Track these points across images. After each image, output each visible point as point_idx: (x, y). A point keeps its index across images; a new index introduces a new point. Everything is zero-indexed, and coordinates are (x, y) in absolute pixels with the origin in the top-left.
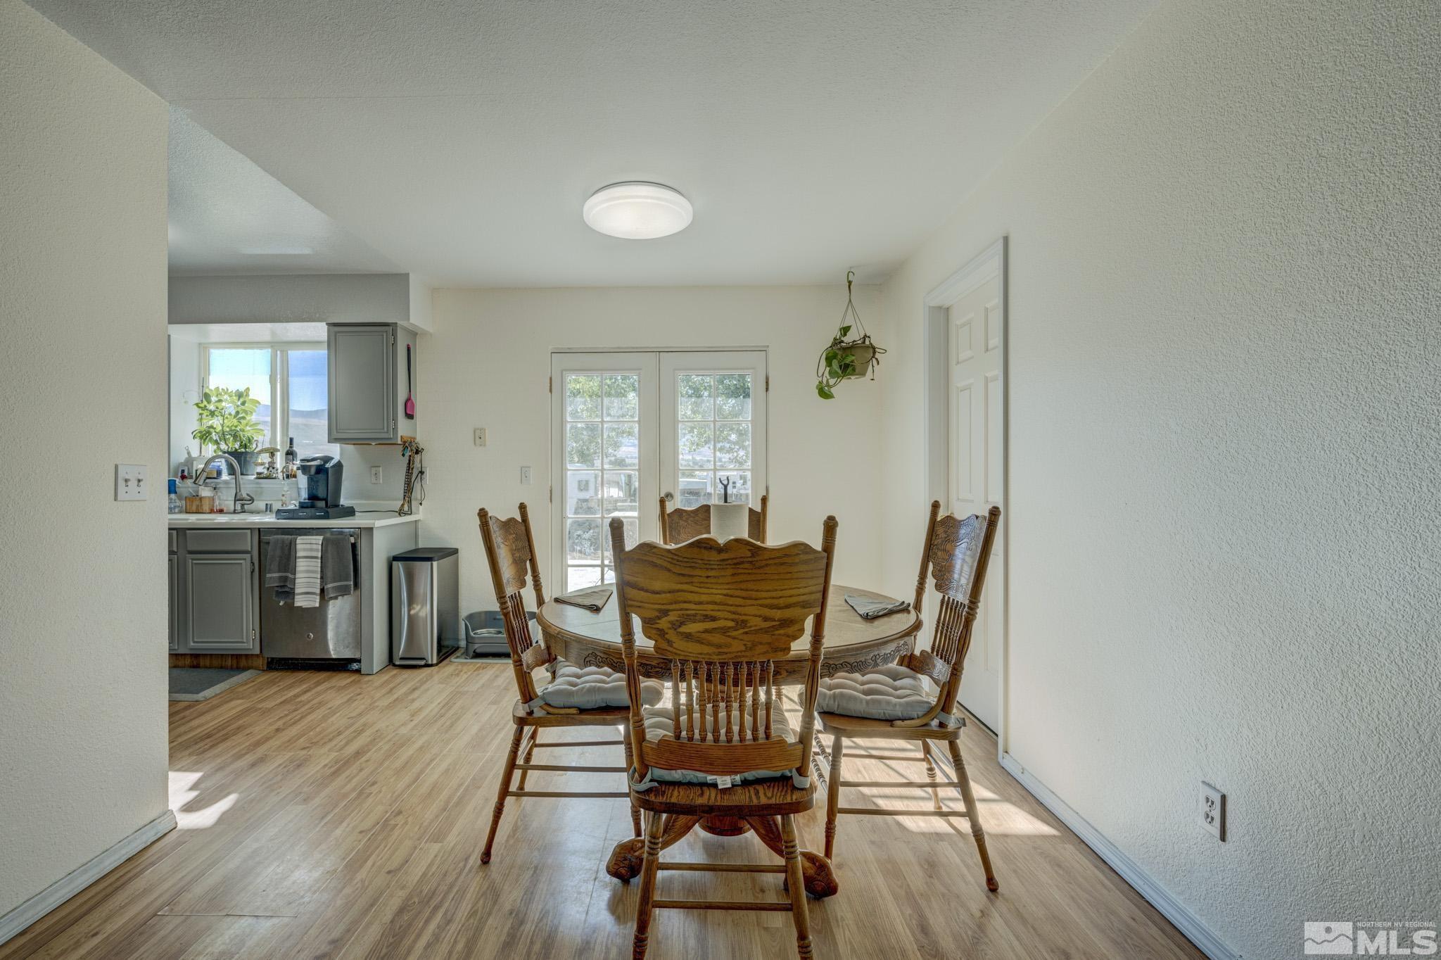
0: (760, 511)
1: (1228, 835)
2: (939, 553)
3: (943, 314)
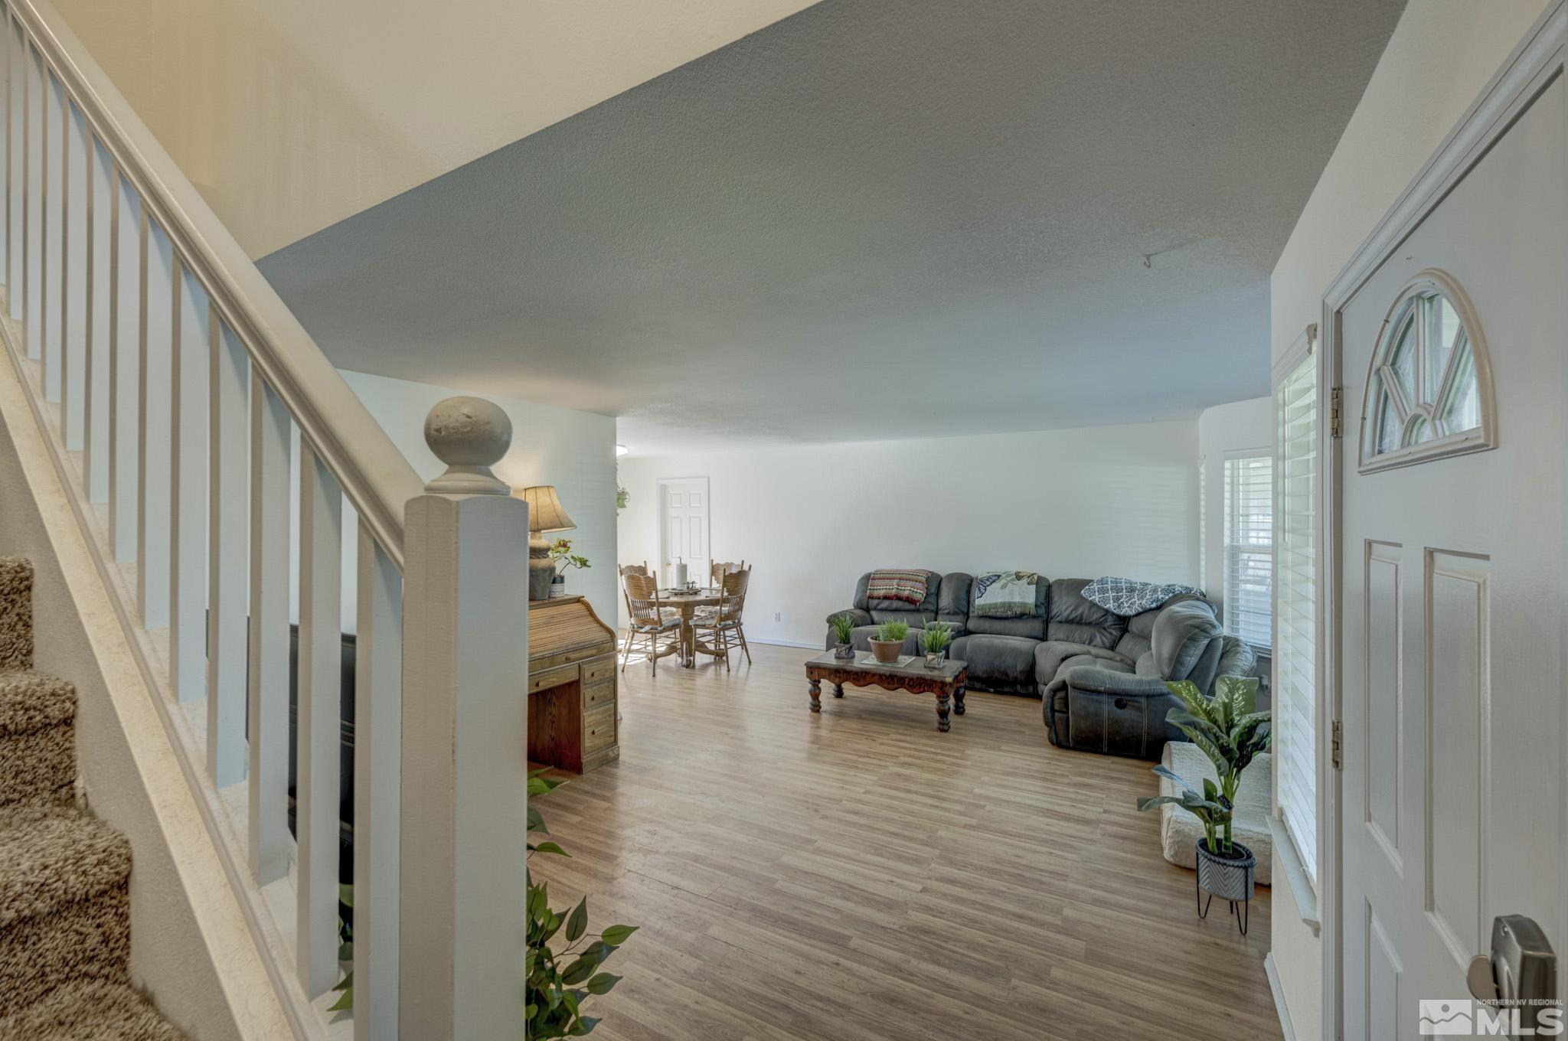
2: (715, 574)
3: (663, 489)
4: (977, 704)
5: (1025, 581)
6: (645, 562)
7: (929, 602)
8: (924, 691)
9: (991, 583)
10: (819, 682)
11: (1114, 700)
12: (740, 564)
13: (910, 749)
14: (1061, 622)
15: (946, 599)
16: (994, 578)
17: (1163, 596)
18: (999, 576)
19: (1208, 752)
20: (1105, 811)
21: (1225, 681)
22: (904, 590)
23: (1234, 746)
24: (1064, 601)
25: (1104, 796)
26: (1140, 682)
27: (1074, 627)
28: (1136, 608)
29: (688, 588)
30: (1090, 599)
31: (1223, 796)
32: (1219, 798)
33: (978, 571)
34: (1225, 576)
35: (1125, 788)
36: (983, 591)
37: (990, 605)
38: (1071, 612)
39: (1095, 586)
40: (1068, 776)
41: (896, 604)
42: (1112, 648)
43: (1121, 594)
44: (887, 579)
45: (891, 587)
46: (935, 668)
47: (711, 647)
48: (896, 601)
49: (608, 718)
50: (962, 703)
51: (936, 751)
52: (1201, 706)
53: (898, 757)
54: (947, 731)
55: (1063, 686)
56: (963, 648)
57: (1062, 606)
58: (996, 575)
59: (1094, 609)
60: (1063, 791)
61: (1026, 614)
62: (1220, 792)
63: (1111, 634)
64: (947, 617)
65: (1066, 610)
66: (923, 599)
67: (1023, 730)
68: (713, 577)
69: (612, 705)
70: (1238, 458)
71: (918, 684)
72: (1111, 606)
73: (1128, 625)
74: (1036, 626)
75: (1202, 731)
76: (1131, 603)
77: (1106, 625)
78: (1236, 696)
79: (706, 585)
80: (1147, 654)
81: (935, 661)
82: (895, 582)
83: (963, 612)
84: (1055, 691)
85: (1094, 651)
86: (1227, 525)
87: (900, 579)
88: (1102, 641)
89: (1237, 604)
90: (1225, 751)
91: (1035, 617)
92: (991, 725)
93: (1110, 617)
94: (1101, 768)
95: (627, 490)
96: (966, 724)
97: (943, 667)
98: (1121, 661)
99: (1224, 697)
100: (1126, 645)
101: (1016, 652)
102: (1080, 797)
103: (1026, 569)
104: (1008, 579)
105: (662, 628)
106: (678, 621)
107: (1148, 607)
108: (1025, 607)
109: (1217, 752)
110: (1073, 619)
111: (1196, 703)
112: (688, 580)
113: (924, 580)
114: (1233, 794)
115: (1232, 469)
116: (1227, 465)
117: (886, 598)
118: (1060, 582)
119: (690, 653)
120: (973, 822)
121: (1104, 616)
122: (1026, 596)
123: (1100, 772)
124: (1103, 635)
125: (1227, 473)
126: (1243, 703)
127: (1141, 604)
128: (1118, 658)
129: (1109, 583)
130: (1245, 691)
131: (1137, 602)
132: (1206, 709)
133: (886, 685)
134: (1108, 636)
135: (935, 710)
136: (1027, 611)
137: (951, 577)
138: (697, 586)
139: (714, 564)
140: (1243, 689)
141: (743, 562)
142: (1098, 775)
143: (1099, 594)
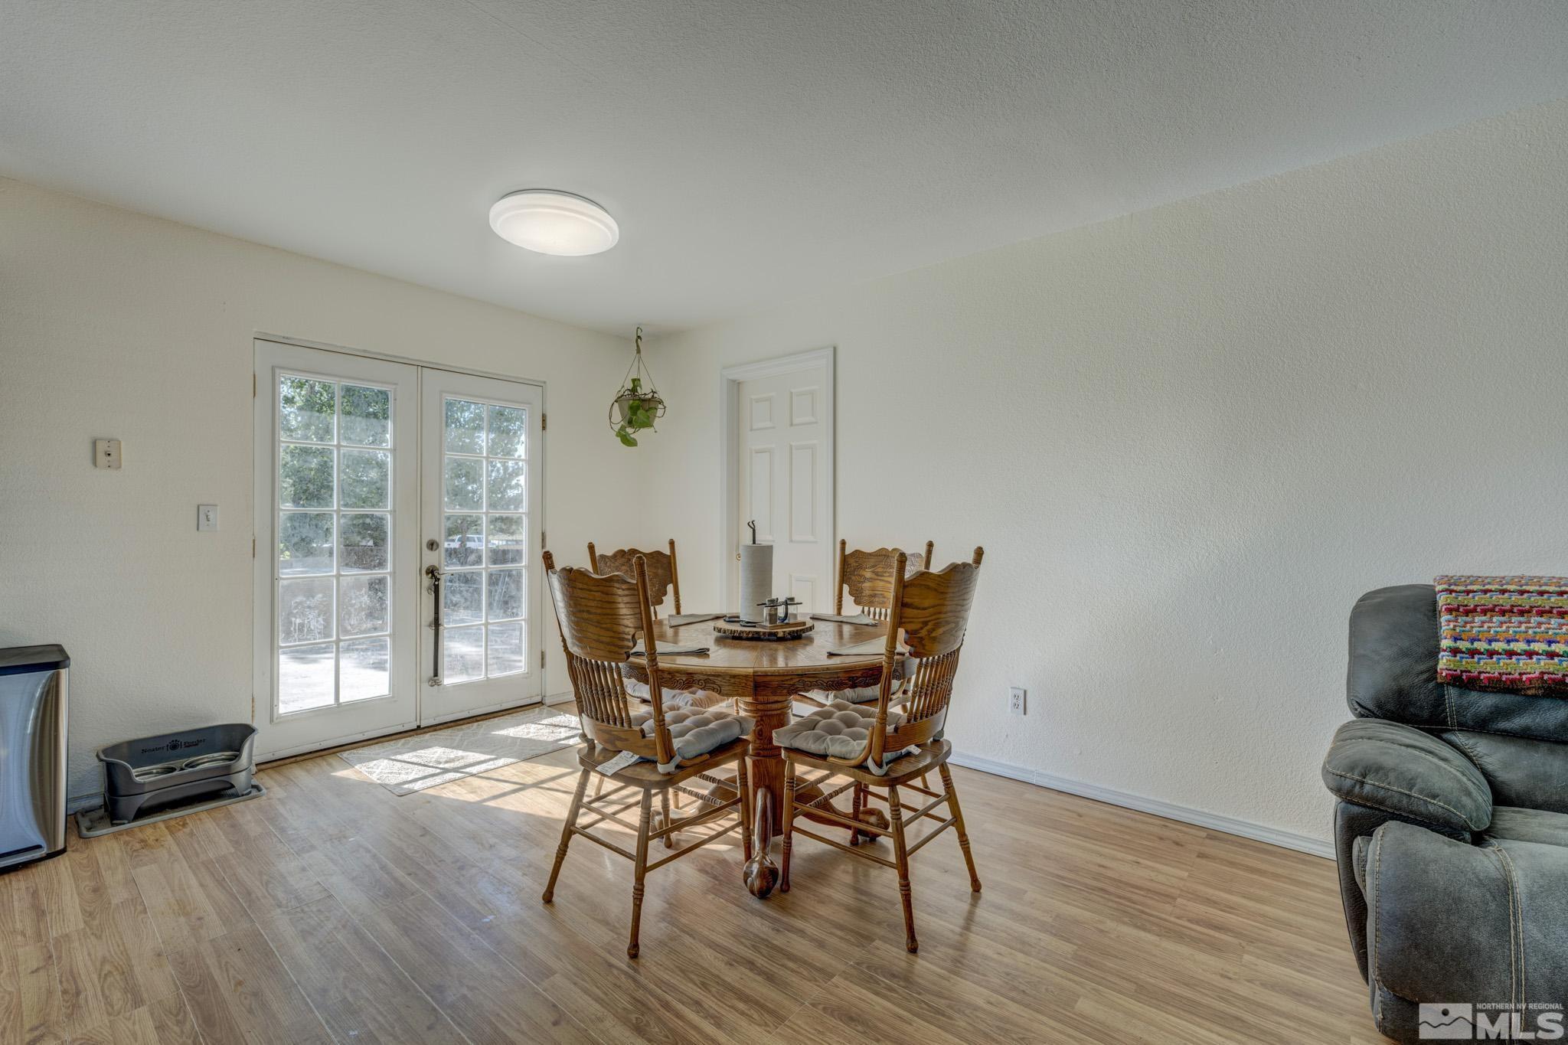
0: (669, 554)
1: (1028, 710)
2: (853, 578)
3: (736, 387)
6: (672, 543)
12: (924, 553)
29: (773, 617)
68: (846, 588)
79: (828, 609)
95: (660, 395)
105: (671, 767)
106: (735, 732)
112: (779, 592)
119: (775, 824)
138: (802, 613)
139: (847, 552)
141: (930, 545)
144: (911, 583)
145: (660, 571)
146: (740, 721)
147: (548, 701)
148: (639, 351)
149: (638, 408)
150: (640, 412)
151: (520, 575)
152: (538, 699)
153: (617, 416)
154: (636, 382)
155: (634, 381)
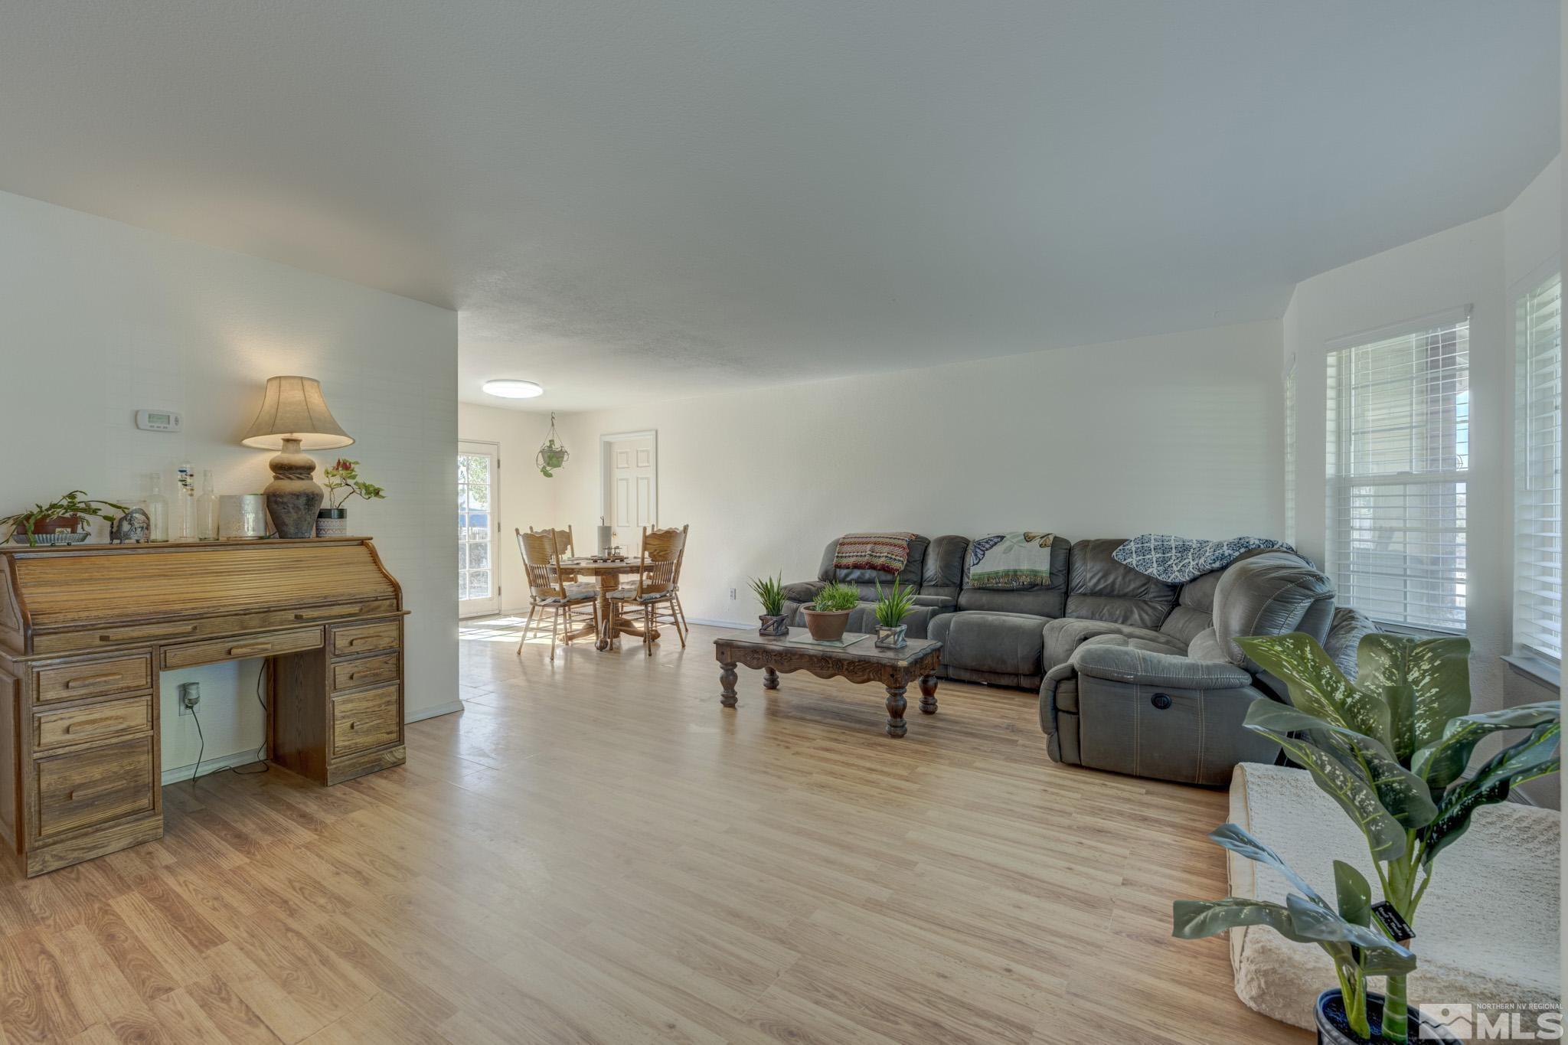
0: (568, 531)
4: (951, 700)
5: (1036, 543)
6: (570, 527)
7: (910, 572)
8: (868, 680)
9: (992, 546)
10: (735, 666)
11: (1150, 695)
13: (835, 762)
14: (1084, 595)
15: (932, 567)
16: (996, 540)
17: (1231, 552)
18: (1002, 538)
19: (1347, 805)
20: (1126, 883)
21: (1381, 644)
22: (880, 557)
23: (1420, 791)
24: (1088, 567)
25: (1127, 852)
26: (1193, 668)
27: (1102, 600)
28: (1191, 570)
29: (609, 554)
30: (1124, 563)
31: (1387, 908)
32: (1375, 909)
33: (975, 532)
34: (1328, 522)
35: (1166, 837)
36: (980, 556)
37: (989, 574)
38: (1099, 580)
39: (1133, 546)
40: (1070, 814)
41: (869, 574)
42: (1157, 627)
43: (1169, 555)
44: (859, 543)
45: (863, 554)
46: (889, 649)
47: (640, 626)
48: (869, 571)
49: (383, 707)
50: (934, 698)
51: (873, 766)
52: (1329, 696)
53: (811, 773)
54: (901, 736)
55: (1073, 674)
56: (946, 626)
57: (1086, 573)
58: (998, 537)
59: (1131, 576)
60: (1058, 840)
61: (1038, 585)
62: (1378, 896)
63: (1154, 608)
64: (932, 590)
65: (1091, 578)
66: (902, 569)
67: (1015, 738)
69: (393, 689)
70: (1349, 346)
71: (859, 669)
72: (1154, 571)
73: (1179, 596)
74: (1052, 600)
75: (1333, 751)
76: (1183, 566)
77: (1147, 597)
78: (1415, 674)
80: (1208, 631)
81: (891, 639)
82: (869, 547)
83: (954, 583)
84: (1058, 682)
85: (1126, 629)
86: (1330, 448)
87: (875, 544)
88: (1142, 619)
89: (1347, 562)
90: (1396, 803)
91: (1049, 588)
92: (969, 730)
93: (1153, 586)
94: (1128, 800)
96: (934, 727)
97: (903, 648)
98: (1167, 643)
99: (1381, 678)
100: (1176, 622)
101: (1016, 631)
102: (1085, 853)
103: (1038, 528)
104: (1014, 541)
107: (1208, 567)
108: (1035, 576)
109: (1373, 803)
110: (1101, 590)
111: (1319, 688)
113: (905, 544)
114: (1412, 905)
115: (1339, 365)
116: (1331, 359)
117: (856, 566)
118: (1084, 544)
120: (884, 894)
121: (1144, 585)
122: (1038, 562)
123: (1126, 808)
124: (1143, 610)
125: (1331, 371)
126: (1434, 691)
127: (1197, 564)
128: (1163, 639)
129: (1153, 541)
130: (1437, 663)
131: (1192, 563)
132: (1344, 702)
133: (818, 670)
134: (1150, 611)
135: (885, 706)
136: (1038, 581)
137: (941, 541)
138: (624, 551)
140: (1431, 660)
142: (1121, 814)
143: (1138, 555)
144: (650, 536)
145: (564, 540)
146: (593, 586)
147: (502, 612)
148: (553, 425)
149: (553, 457)
150: (554, 459)
151: (486, 545)
152: (497, 612)
153: (541, 460)
154: (552, 442)
155: (550, 441)
